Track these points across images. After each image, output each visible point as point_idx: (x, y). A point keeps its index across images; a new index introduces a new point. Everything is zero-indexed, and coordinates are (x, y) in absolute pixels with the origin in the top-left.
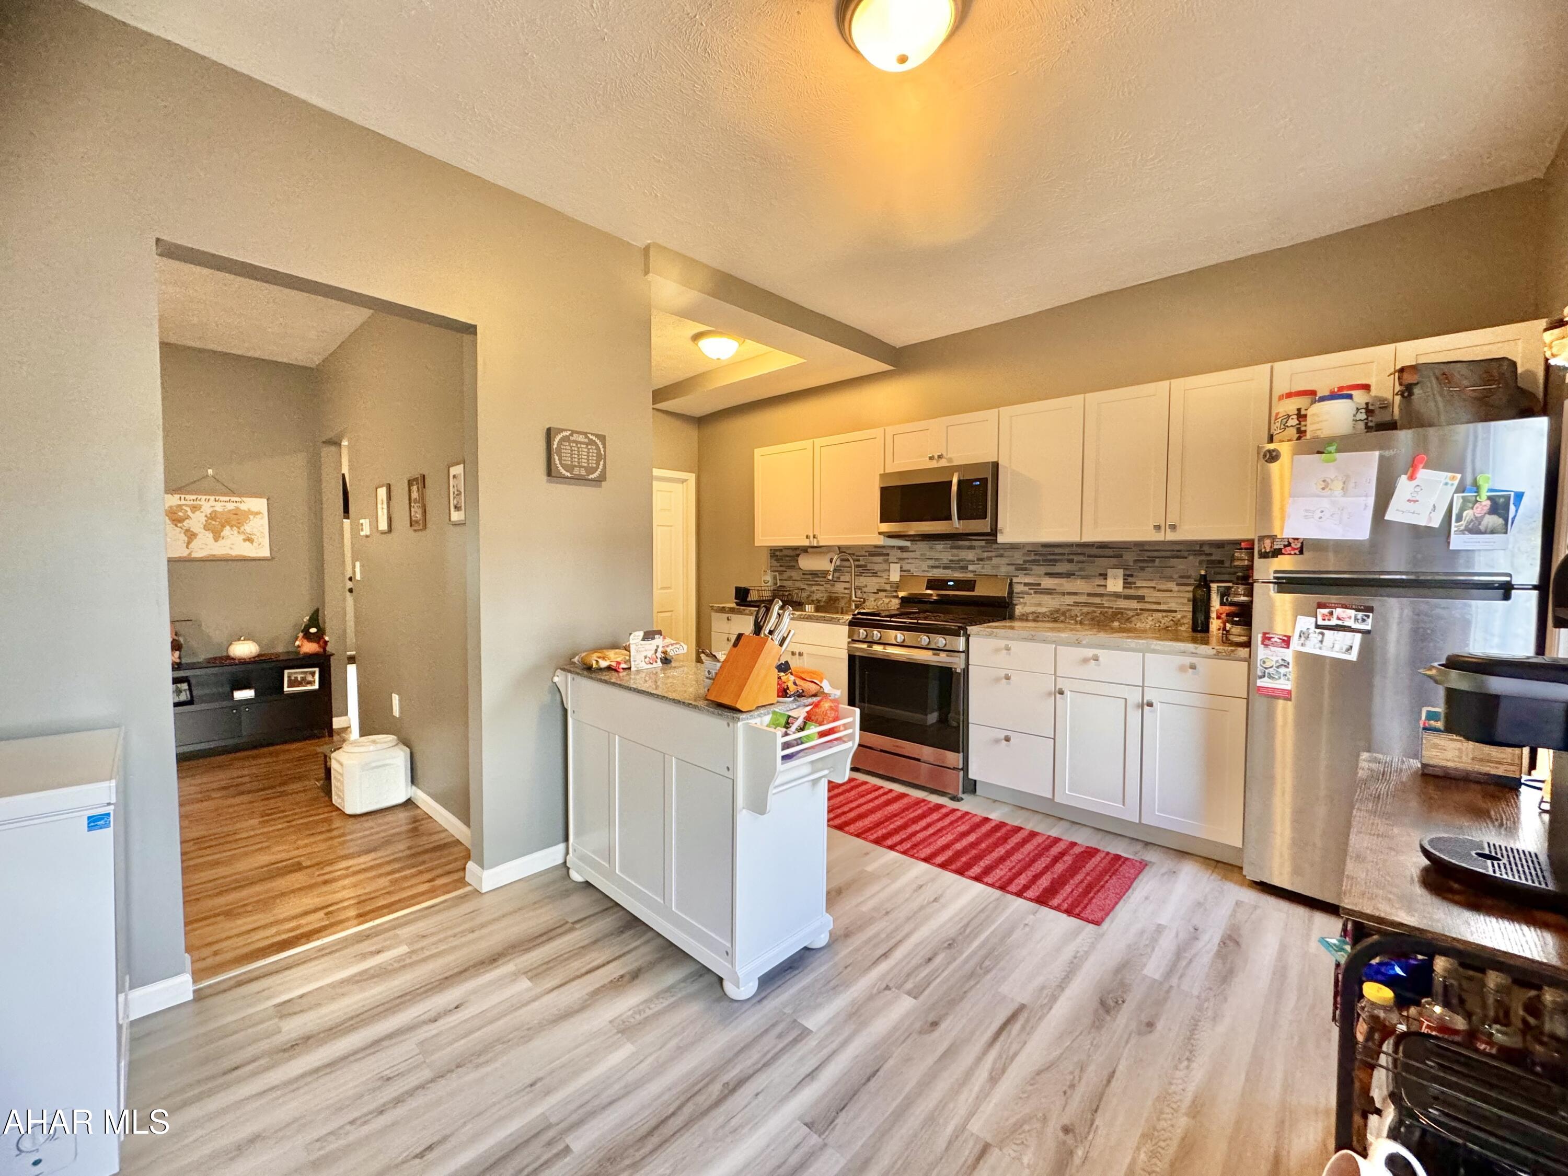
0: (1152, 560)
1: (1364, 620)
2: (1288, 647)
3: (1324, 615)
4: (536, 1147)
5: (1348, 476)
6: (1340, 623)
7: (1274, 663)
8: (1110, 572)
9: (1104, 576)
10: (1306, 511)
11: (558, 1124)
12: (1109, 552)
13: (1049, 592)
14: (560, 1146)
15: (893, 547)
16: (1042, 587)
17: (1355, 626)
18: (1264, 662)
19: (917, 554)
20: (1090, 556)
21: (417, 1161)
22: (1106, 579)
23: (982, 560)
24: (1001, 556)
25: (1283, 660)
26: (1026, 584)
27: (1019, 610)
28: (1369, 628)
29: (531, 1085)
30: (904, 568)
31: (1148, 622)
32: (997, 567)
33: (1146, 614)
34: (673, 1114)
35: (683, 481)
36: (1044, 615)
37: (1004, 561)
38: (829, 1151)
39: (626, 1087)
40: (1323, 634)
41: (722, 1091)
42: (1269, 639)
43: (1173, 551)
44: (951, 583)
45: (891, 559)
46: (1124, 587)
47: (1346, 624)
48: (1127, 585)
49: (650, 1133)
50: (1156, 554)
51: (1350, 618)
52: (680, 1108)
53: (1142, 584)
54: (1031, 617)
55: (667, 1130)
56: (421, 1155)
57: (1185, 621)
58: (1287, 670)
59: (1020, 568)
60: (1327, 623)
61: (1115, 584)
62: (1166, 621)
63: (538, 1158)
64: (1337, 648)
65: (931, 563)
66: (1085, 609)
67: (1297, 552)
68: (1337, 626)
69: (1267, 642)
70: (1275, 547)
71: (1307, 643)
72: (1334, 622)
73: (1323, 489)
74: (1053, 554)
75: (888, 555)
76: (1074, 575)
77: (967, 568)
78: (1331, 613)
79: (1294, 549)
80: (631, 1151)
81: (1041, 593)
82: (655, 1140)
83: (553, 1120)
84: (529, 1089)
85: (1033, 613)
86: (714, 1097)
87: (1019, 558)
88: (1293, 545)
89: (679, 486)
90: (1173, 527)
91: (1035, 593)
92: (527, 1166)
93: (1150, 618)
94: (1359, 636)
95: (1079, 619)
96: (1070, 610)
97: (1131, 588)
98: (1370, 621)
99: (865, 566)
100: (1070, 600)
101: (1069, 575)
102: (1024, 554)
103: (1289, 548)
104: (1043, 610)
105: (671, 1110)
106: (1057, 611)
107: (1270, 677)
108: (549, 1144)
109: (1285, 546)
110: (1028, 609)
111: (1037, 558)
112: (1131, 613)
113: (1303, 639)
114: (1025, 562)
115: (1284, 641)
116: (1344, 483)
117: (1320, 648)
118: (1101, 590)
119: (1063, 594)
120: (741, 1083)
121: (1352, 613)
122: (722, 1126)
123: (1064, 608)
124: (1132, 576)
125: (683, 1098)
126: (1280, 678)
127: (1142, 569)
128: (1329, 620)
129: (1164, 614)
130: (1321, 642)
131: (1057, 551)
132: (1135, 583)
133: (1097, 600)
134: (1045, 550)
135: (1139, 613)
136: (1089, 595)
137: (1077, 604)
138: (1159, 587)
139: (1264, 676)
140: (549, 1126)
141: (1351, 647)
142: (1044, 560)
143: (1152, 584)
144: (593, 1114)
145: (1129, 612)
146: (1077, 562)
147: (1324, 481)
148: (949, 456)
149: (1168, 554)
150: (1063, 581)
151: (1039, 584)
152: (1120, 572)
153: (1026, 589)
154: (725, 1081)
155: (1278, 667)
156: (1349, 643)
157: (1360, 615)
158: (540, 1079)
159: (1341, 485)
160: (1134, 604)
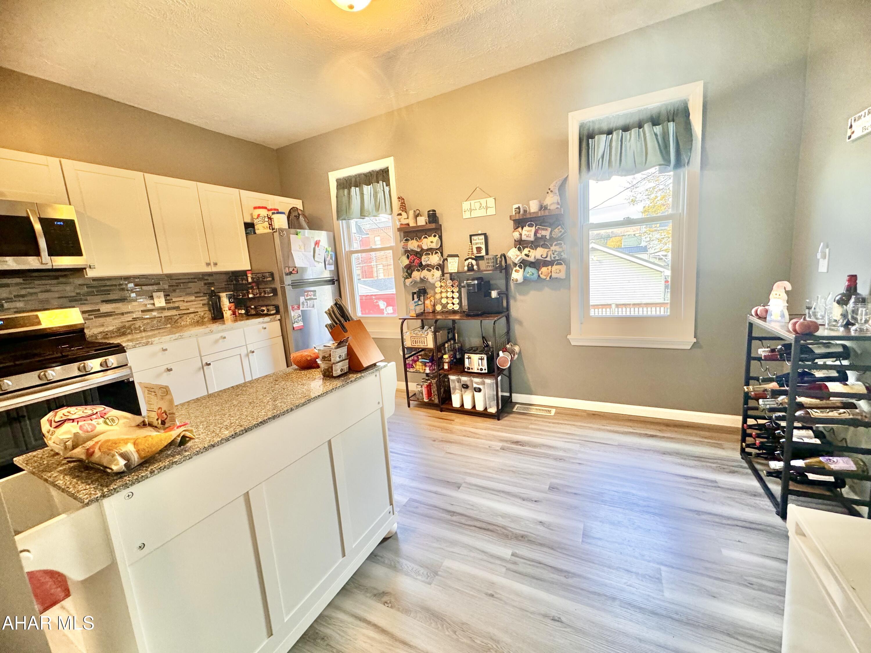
0: (178, 285)
4: (521, 568)
8: (155, 295)
9: (152, 297)
11: (505, 566)
13: (109, 314)
14: (514, 558)
16: (101, 311)
18: (294, 317)
21: (563, 619)
22: (153, 299)
29: (492, 596)
31: (188, 320)
33: (185, 316)
34: (475, 526)
36: (112, 332)
38: (466, 481)
39: (471, 551)
41: (456, 516)
42: (294, 307)
46: (166, 303)
48: (167, 301)
49: (488, 530)
50: (180, 281)
52: (471, 526)
53: (177, 300)
55: (484, 525)
56: (559, 620)
57: (206, 315)
61: (160, 302)
62: (197, 318)
63: (525, 563)
67: (296, 272)
69: (293, 309)
70: (290, 271)
80: (499, 532)
81: (100, 317)
82: (491, 527)
83: (504, 570)
84: (496, 595)
86: (460, 517)
90: (216, 264)
91: (96, 317)
92: (530, 565)
93: (188, 318)
96: (132, 324)
97: (170, 303)
100: (128, 317)
101: (121, 300)
105: (474, 528)
106: (124, 327)
107: (297, 322)
108: (515, 563)
109: (293, 270)
111: (90, 290)
112: (176, 318)
116: (304, 247)
118: (152, 307)
119: (122, 314)
120: (448, 512)
122: (472, 509)
123: (127, 324)
124: (169, 295)
125: (467, 527)
126: (299, 322)
127: (174, 291)
129: (194, 314)
131: (108, 283)
132: (172, 300)
133: (151, 314)
134: (95, 283)
135: (181, 316)
136: (143, 311)
137: (136, 319)
138: (186, 300)
139: (295, 323)
140: (508, 569)
142: (98, 291)
143: (182, 299)
144: (492, 556)
145: (175, 317)
147: (299, 246)
149: (187, 281)
150: (119, 305)
151: (99, 310)
152: (162, 294)
154: (450, 517)
155: (298, 318)
158: (486, 594)
160: (176, 312)
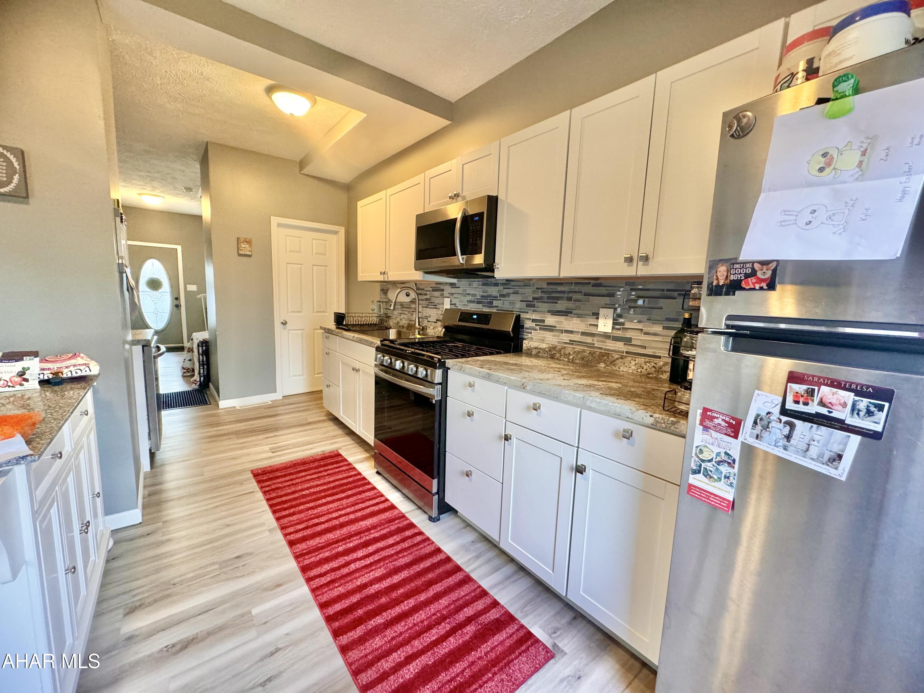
1: (869, 413)
2: (736, 437)
3: (797, 395)
5: (873, 139)
6: (824, 411)
7: (714, 456)
8: (602, 311)
9: (596, 315)
10: (785, 212)
12: (603, 290)
13: (550, 328)
15: (447, 283)
16: (546, 323)
17: (851, 421)
18: (701, 452)
19: (459, 291)
20: (585, 295)
22: (598, 318)
23: (503, 296)
24: (516, 293)
25: (726, 453)
26: (534, 321)
27: (526, 344)
28: (879, 428)
30: (453, 303)
31: (632, 365)
32: (513, 303)
33: (630, 358)
35: (336, 233)
37: (519, 297)
40: (792, 426)
42: (712, 418)
43: (663, 290)
44: (475, 317)
45: (446, 293)
46: (613, 328)
47: (835, 414)
48: (616, 326)
51: (844, 405)
53: (632, 326)
54: (534, 352)
58: (730, 470)
59: (530, 305)
60: (801, 408)
61: (605, 324)
62: (648, 367)
64: (814, 451)
65: (470, 298)
66: (578, 348)
67: (764, 285)
68: (818, 415)
69: (707, 423)
70: (732, 277)
71: (765, 434)
72: (813, 408)
73: (821, 170)
74: (557, 292)
75: (443, 290)
76: (571, 313)
77: (492, 303)
78: (811, 393)
79: (761, 281)
81: (545, 329)
85: (536, 348)
87: (529, 293)
88: (759, 274)
89: (334, 237)
90: (646, 259)
91: (540, 329)
93: (633, 362)
94: (855, 440)
95: (571, 357)
96: (565, 348)
97: (619, 329)
98: (882, 416)
99: (430, 299)
100: (566, 338)
101: (566, 313)
102: (534, 292)
103: (753, 280)
104: (544, 346)
106: (555, 348)
107: (707, 474)
109: (747, 276)
110: (533, 344)
111: (543, 295)
112: (617, 356)
113: (759, 427)
114: (534, 298)
115: (730, 425)
116: (864, 154)
117: (785, 448)
118: (592, 330)
119: (562, 331)
121: (849, 397)
123: (560, 346)
124: (620, 316)
126: (720, 479)
128: (806, 404)
129: (647, 359)
130: (788, 437)
132: (623, 324)
133: (589, 340)
136: (583, 334)
137: (572, 342)
138: (646, 329)
139: (699, 472)
141: (840, 457)
142: (548, 298)
143: (640, 326)
146: (575, 301)
147: (824, 155)
148: (464, 194)
150: (562, 319)
151: (544, 321)
152: (611, 312)
153: (533, 325)
155: (719, 463)
156: (836, 448)
157: (863, 403)
159: (856, 157)
160: (620, 346)
